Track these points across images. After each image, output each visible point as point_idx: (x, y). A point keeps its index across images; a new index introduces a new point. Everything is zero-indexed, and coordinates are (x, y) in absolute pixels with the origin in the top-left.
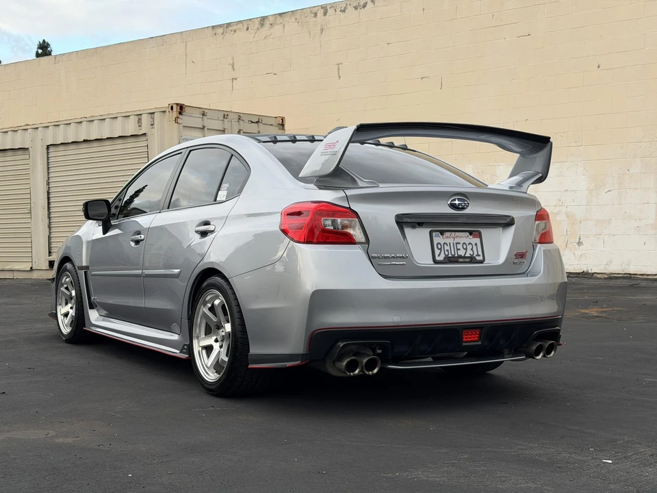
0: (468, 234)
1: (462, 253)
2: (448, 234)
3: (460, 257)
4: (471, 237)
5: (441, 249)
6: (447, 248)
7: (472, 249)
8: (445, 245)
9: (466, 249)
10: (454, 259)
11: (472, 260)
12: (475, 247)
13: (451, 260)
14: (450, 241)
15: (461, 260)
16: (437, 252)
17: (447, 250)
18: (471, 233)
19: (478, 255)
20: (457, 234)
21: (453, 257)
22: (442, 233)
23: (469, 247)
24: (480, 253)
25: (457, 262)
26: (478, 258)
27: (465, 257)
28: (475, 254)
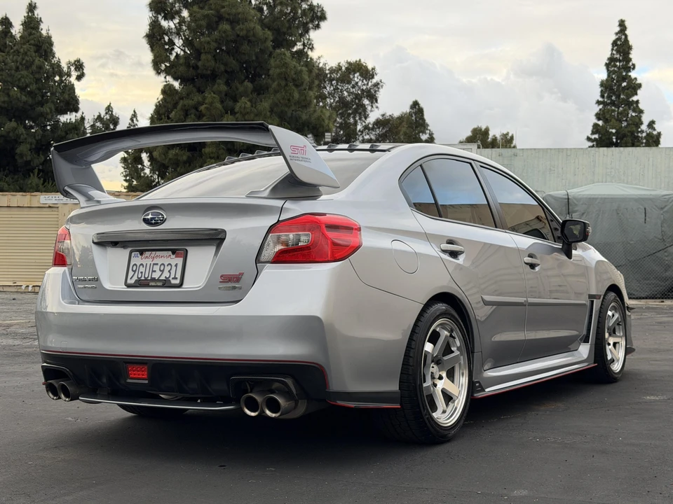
0: (170, 253)
1: (156, 275)
2: (147, 254)
3: (153, 280)
4: (173, 256)
5: (135, 271)
6: (142, 269)
7: (169, 271)
8: (141, 266)
9: (162, 271)
10: (146, 282)
11: (166, 283)
12: (174, 268)
13: (141, 283)
14: (149, 262)
15: (153, 284)
16: (131, 273)
17: (142, 273)
18: (174, 252)
19: (175, 278)
20: (158, 253)
21: (146, 279)
22: (142, 253)
23: (168, 268)
24: (178, 276)
25: (147, 286)
26: (173, 282)
27: (159, 280)
28: (172, 276)
